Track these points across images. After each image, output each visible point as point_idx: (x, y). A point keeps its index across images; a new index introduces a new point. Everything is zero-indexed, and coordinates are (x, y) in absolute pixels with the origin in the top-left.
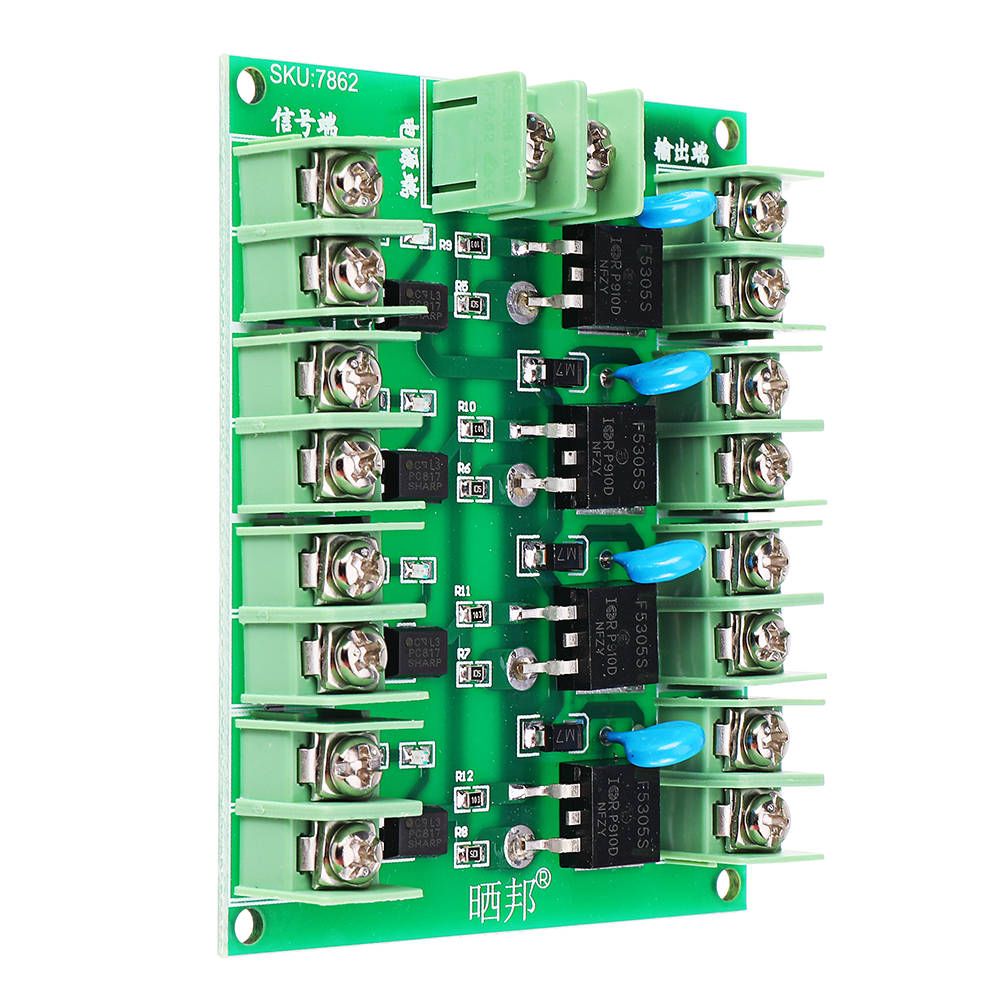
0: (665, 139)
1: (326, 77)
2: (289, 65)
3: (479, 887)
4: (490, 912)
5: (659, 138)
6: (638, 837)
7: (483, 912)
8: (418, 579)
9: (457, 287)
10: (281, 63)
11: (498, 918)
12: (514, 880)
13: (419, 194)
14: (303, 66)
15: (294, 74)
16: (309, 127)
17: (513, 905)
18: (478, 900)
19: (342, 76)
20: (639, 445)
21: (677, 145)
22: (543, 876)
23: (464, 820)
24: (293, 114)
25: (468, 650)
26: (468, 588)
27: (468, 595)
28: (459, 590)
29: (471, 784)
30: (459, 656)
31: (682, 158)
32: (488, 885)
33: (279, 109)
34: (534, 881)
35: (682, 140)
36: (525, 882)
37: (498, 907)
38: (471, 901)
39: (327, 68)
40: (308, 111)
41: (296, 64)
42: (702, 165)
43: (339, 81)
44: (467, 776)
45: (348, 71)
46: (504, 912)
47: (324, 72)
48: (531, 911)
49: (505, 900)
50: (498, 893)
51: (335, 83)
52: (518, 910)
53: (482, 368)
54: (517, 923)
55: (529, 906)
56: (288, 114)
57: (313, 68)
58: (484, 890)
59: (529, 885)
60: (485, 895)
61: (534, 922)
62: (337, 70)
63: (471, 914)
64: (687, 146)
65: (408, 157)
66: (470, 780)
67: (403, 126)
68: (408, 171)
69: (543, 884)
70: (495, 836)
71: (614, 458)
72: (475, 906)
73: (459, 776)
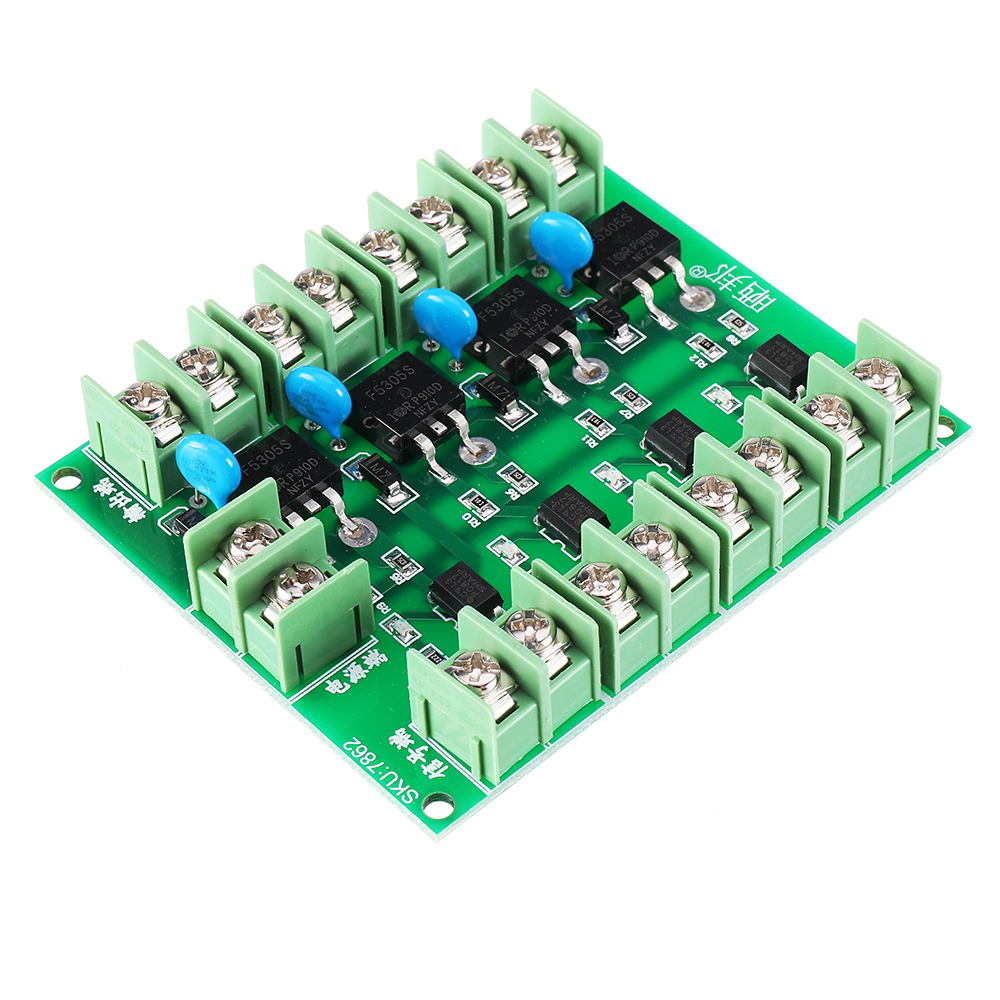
0: (125, 517)
1: (371, 764)
2: (394, 793)
3: (752, 307)
4: (757, 291)
5: (130, 521)
6: (627, 224)
7: (762, 295)
9: (402, 581)
10: (399, 798)
11: (755, 283)
12: (721, 289)
13: (372, 649)
14: (383, 783)
15: (396, 784)
16: (418, 750)
17: (736, 279)
18: (759, 302)
19: (356, 754)
20: (384, 386)
21: (119, 506)
22: (696, 273)
23: (725, 344)
24: (423, 766)
25: (621, 412)
26: (584, 439)
27: (587, 436)
28: (592, 444)
29: (698, 354)
30: (631, 416)
31: (124, 497)
32: (743, 302)
33: (430, 777)
34: (707, 276)
35: (111, 506)
36: (714, 281)
37: (748, 287)
38: (764, 306)
39: (364, 767)
40: (408, 758)
41: (387, 789)
42: (112, 481)
43: (362, 754)
44: (697, 360)
45: (348, 753)
46: (746, 282)
47: (369, 768)
48: (726, 266)
49: (739, 286)
50: (740, 293)
51: (367, 756)
52: (735, 274)
53: (434, 528)
54: (741, 270)
55: (724, 270)
56: (426, 769)
57: (376, 777)
58: (748, 303)
59: (714, 277)
60: (752, 300)
61: (729, 260)
62: (357, 761)
63: (772, 301)
64: (111, 500)
65: (356, 673)
66: (696, 357)
67: (340, 692)
68: (365, 667)
69: (701, 269)
70: (710, 318)
71: (412, 396)
72: (765, 302)
73: (702, 364)
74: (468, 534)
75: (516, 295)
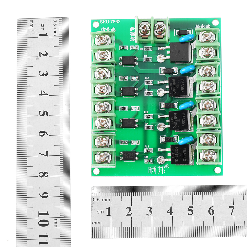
0: (198, 25)
1: (113, 21)
2: (104, 20)
3: (151, 167)
4: (153, 172)
5: (196, 25)
6: (183, 159)
7: (152, 172)
8: (135, 110)
9: (144, 57)
10: (103, 20)
11: (156, 173)
12: (160, 166)
13: (135, 40)
14: (107, 20)
15: (106, 22)
17: (160, 171)
18: (151, 170)
19: (117, 21)
20: (182, 84)
21: (201, 26)
22: (167, 166)
23: (146, 155)
24: (105, 28)
25: (148, 123)
26: (147, 112)
27: (147, 113)
28: (145, 112)
30: (145, 124)
32: (153, 167)
33: (102, 28)
34: (165, 167)
35: (203, 25)
36: (163, 167)
37: (156, 171)
38: (149, 170)
39: (113, 20)
40: (109, 28)
41: (106, 20)
44: (147, 147)
45: (118, 20)
46: (157, 172)
47: (112, 20)
48: (164, 172)
49: (157, 170)
50: (156, 169)
51: (115, 22)
54: (160, 174)
55: (164, 171)
56: (104, 29)
57: (110, 20)
60: (153, 169)
61: (165, 175)
62: (115, 20)
63: (149, 172)
64: (204, 26)
65: (132, 34)
66: (148, 147)
67: (131, 28)
68: (132, 36)
69: (167, 167)
70: (155, 158)
71: (176, 86)
72: (150, 171)
73: (146, 146)
75: (183, 124)
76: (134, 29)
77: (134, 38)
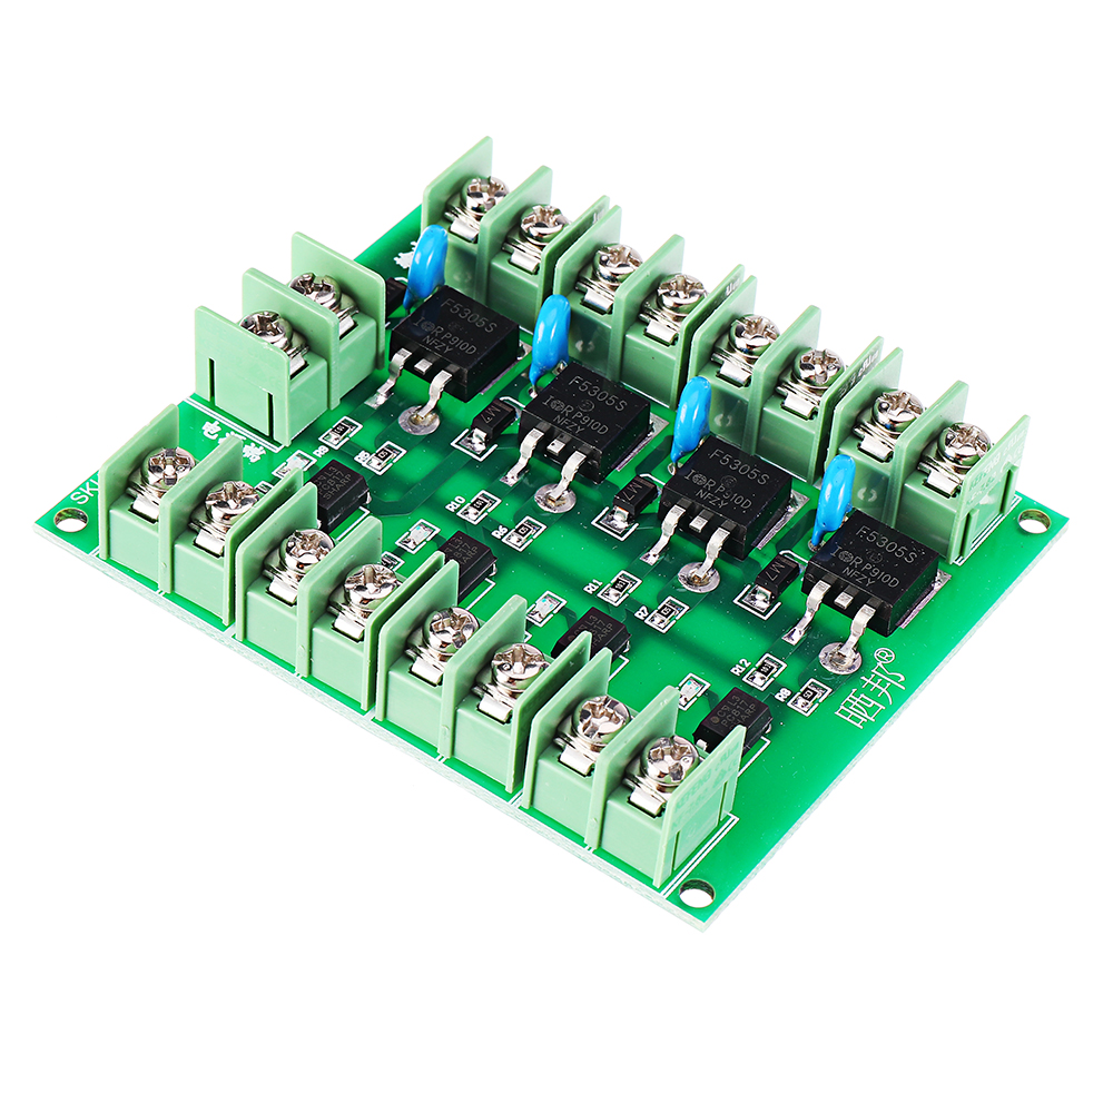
3: (842, 707)
4: (870, 711)
6: (901, 558)
7: (866, 715)
8: (551, 612)
11: (882, 707)
12: (863, 678)
17: (884, 690)
18: (853, 714)
22: (882, 654)
23: (776, 687)
25: (644, 608)
26: (594, 581)
27: (600, 583)
28: (590, 589)
29: (752, 666)
30: (642, 617)
32: (847, 699)
34: (880, 664)
36: (874, 671)
37: (873, 702)
38: (848, 719)
44: (743, 665)
46: (883, 700)
48: (903, 679)
49: (874, 694)
50: (862, 695)
52: (892, 689)
53: (438, 477)
54: (899, 698)
55: (896, 679)
58: (848, 705)
59: (879, 669)
60: (854, 707)
61: (913, 683)
63: (858, 725)
66: (747, 665)
67: (205, 432)
69: (889, 658)
70: (812, 672)
72: (854, 719)
73: (737, 671)
74: (437, 507)
76: (220, 425)
77: (253, 445)
